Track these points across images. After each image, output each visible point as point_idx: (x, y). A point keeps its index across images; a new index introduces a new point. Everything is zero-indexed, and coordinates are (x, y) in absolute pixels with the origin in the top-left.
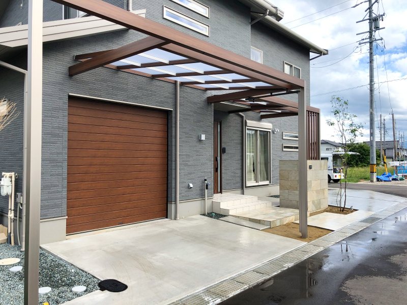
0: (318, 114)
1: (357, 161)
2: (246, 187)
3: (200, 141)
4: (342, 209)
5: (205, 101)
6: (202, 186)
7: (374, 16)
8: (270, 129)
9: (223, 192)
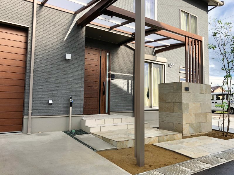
0: (202, 42)
4: (225, 134)
6: (68, 104)
8: (165, 63)
9: (110, 114)
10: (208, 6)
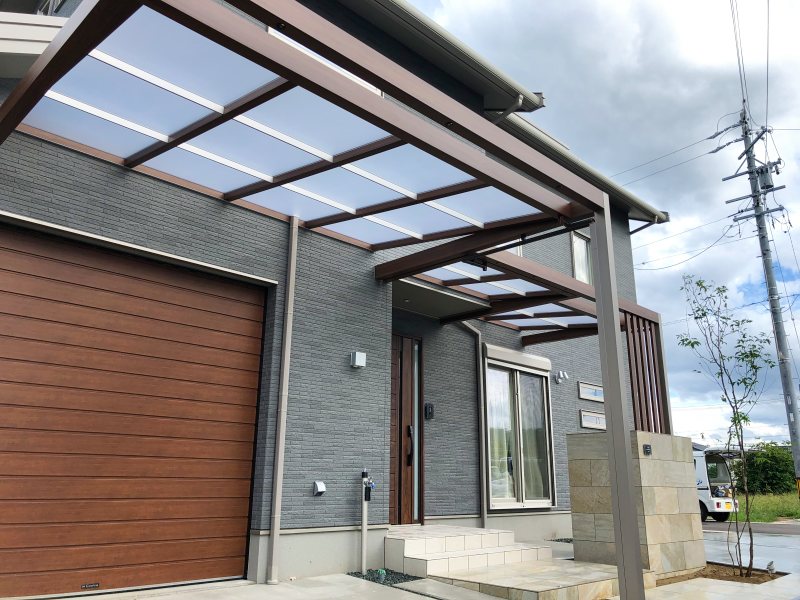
0: (657, 325)
1: (763, 485)
2: (490, 511)
3: (354, 369)
4: (745, 572)
5: (369, 274)
6: (355, 492)
7: (758, 165)
8: (547, 371)
9: (426, 522)
10: (630, 221)
